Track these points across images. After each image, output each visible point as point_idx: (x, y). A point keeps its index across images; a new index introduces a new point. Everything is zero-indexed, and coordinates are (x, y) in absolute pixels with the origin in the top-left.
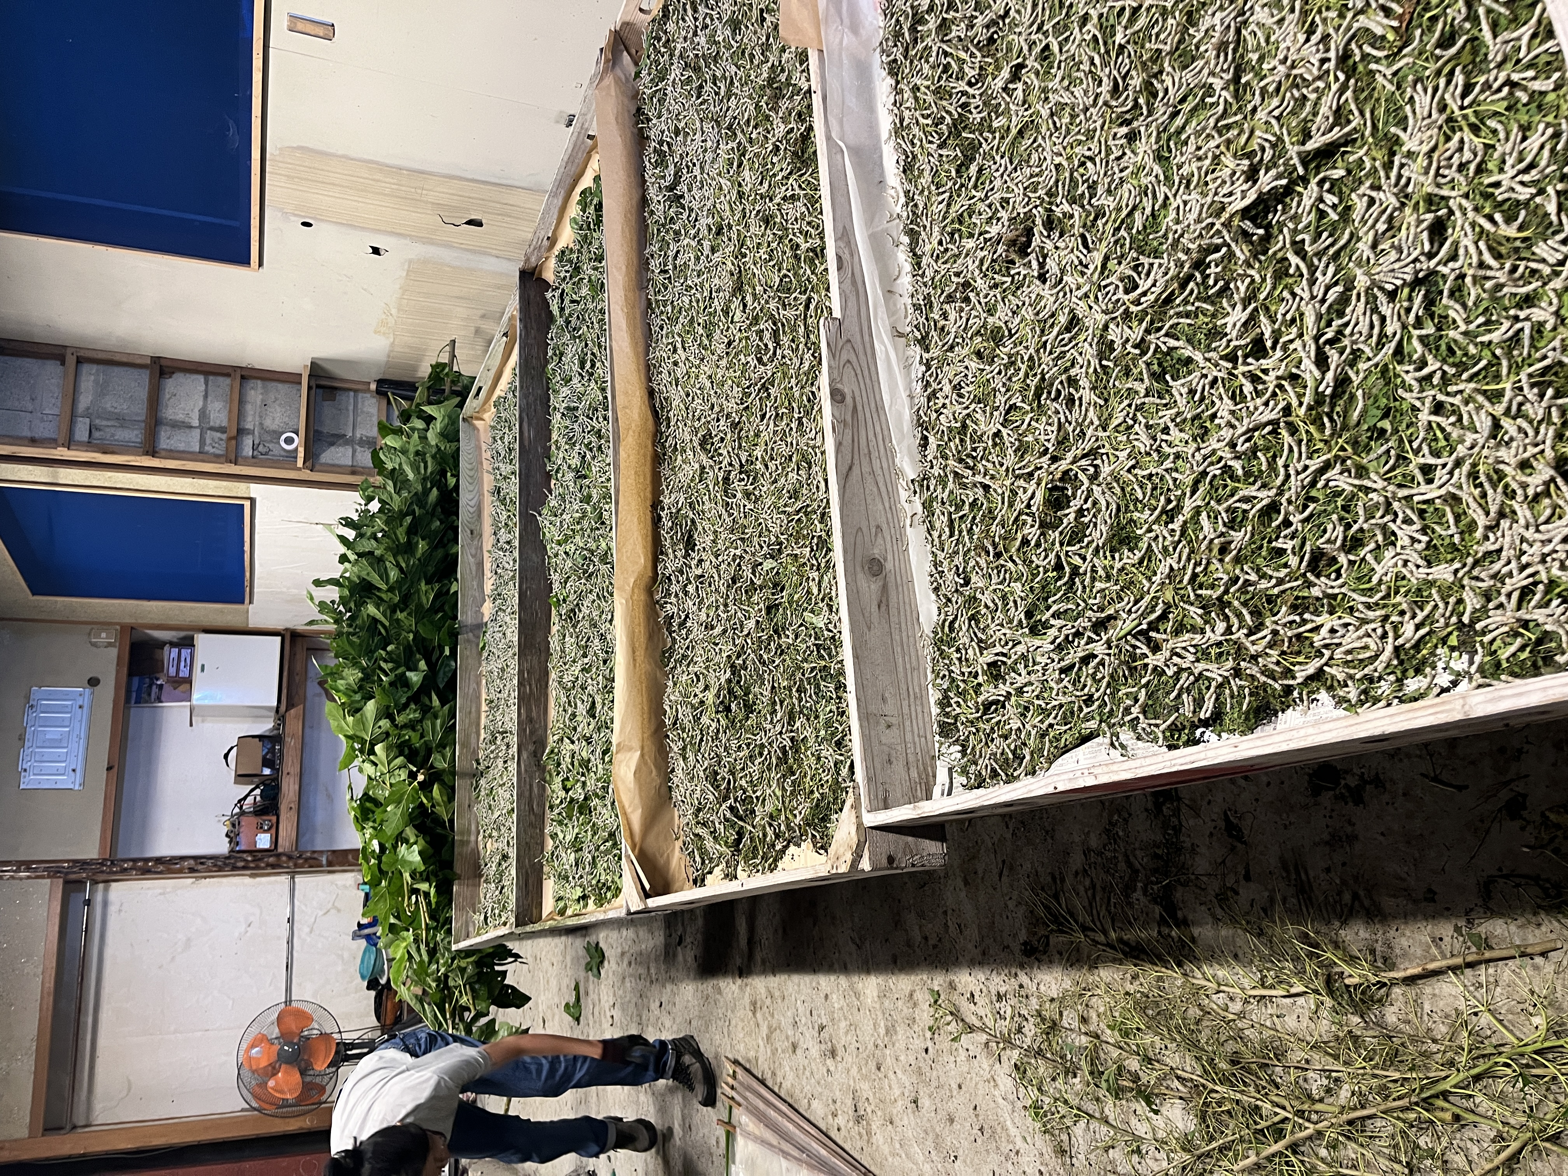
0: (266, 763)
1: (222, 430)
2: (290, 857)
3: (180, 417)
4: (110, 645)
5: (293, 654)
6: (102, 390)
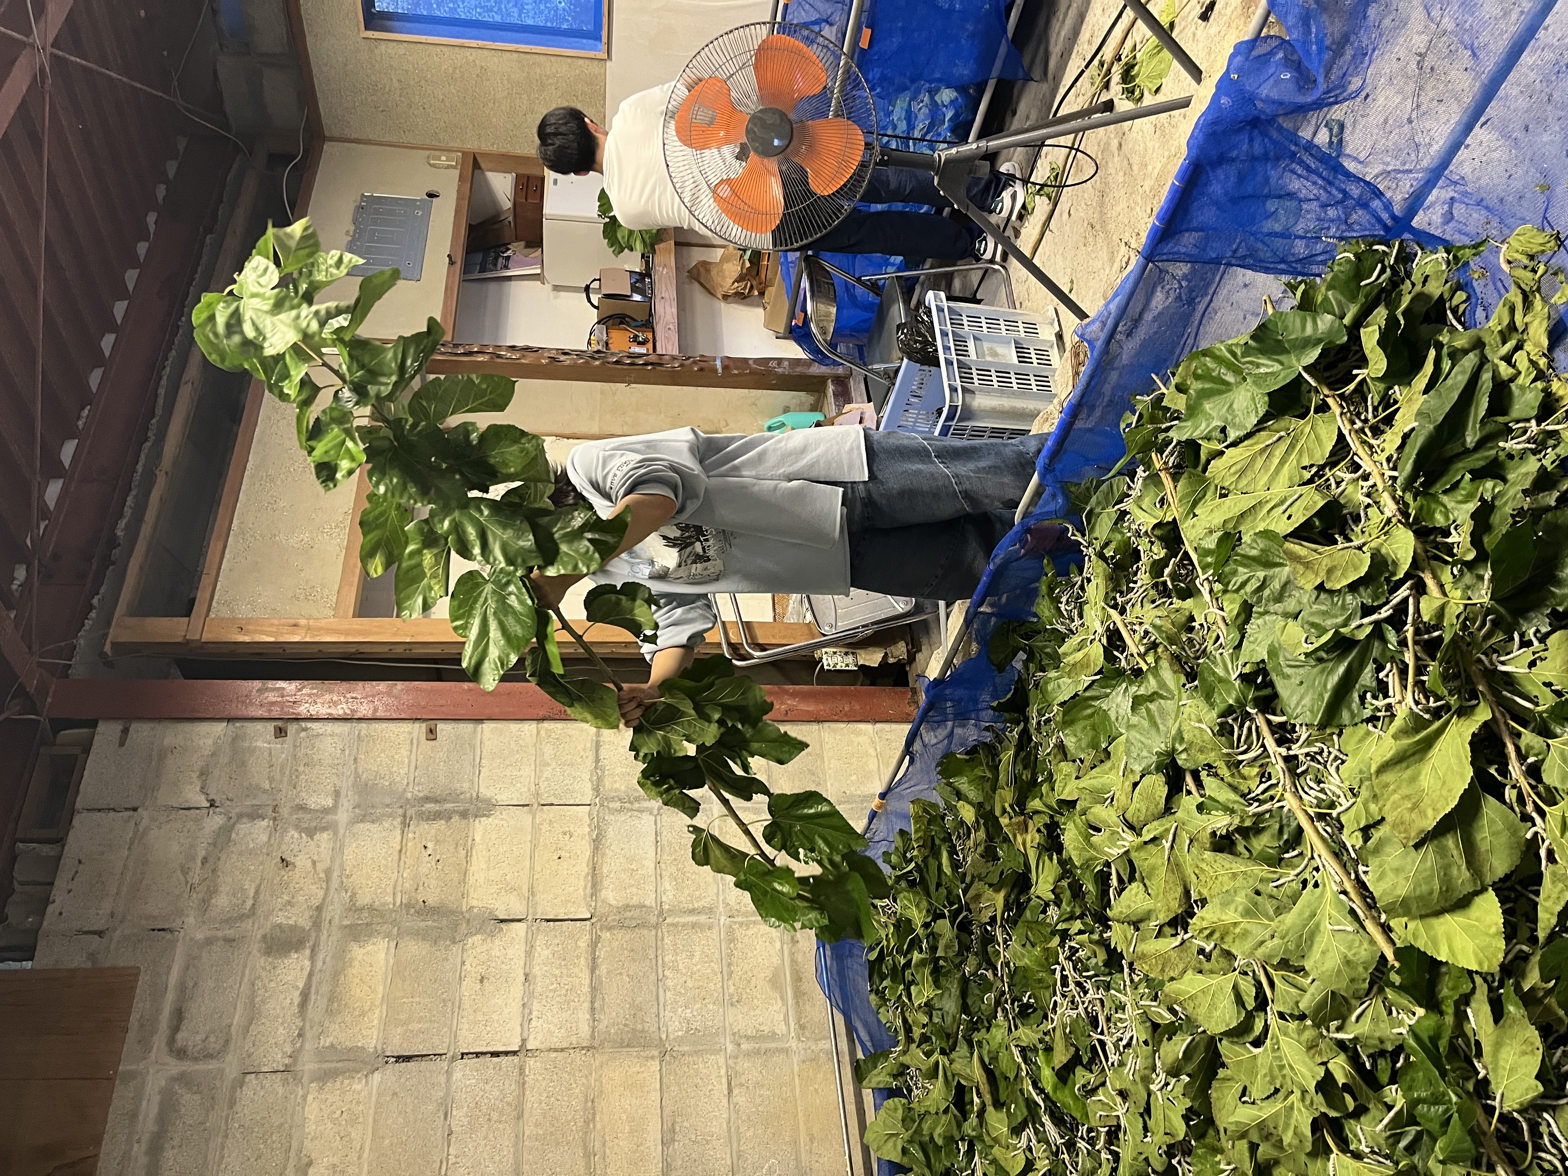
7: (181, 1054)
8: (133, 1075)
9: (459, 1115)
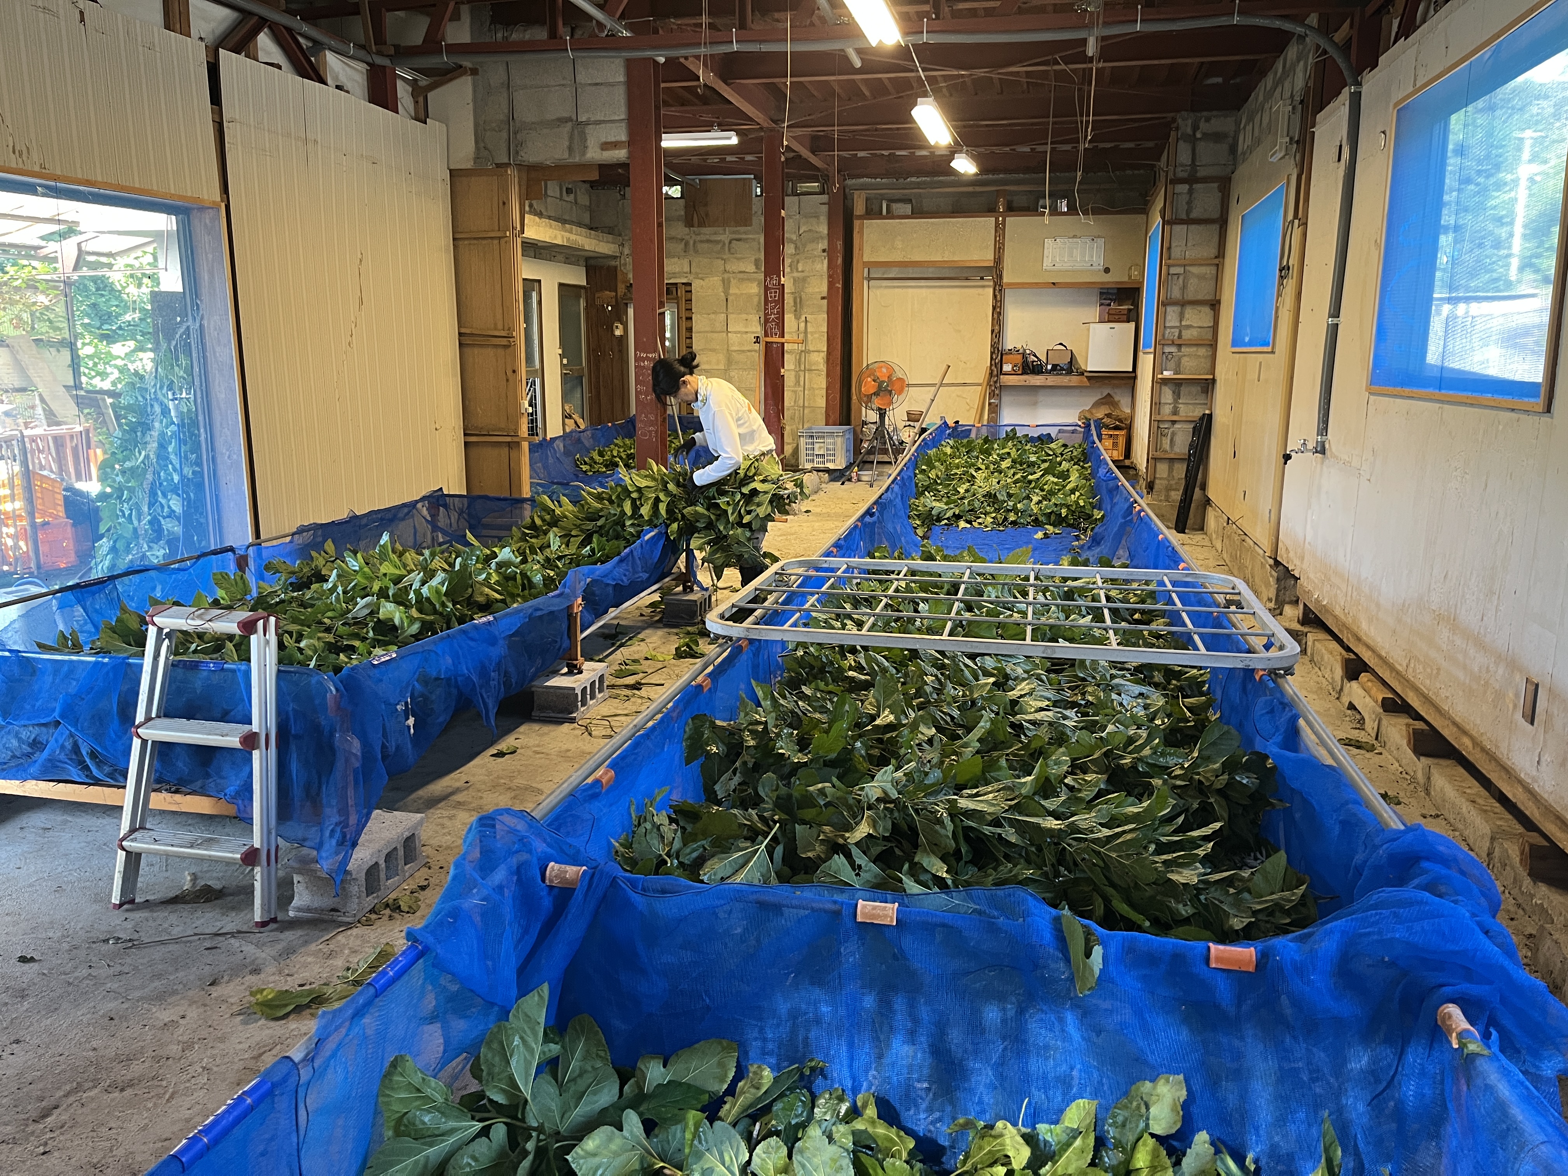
0: (1055, 367)
1: (1180, 337)
2: (996, 382)
3: (1187, 316)
4: (1130, 277)
5: (1122, 378)
6: (1201, 277)
8: (725, 230)
9: (713, 316)
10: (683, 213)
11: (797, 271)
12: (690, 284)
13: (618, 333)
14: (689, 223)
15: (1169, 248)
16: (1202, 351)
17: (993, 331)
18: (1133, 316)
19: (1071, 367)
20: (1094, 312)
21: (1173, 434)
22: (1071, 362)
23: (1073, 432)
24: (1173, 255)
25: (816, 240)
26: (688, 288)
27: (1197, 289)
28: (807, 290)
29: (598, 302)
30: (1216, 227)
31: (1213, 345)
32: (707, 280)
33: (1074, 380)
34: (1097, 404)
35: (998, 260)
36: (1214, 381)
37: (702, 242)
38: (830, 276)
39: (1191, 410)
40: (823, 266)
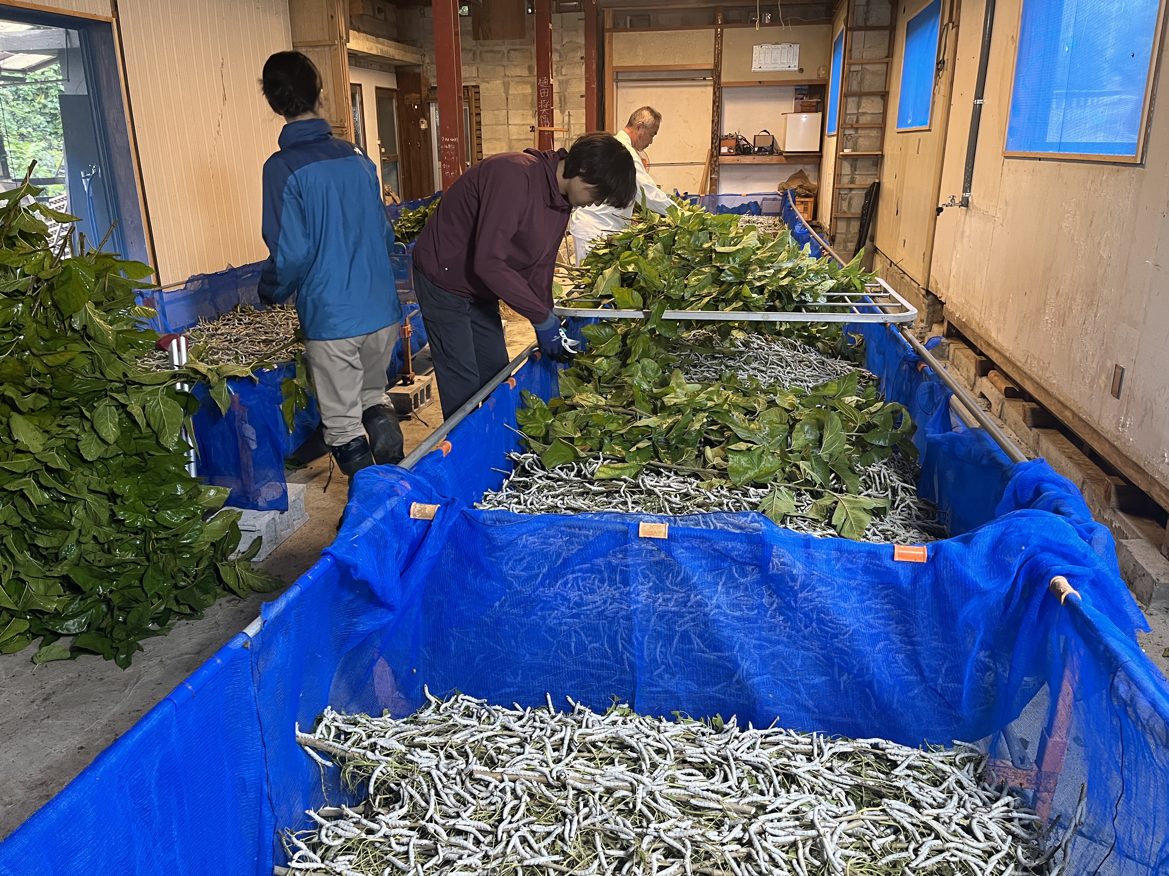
0: (760, 149)
1: (857, 122)
2: (715, 161)
3: (863, 105)
4: (819, 75)
5: (812, 157)
6: (874, 73)
7: (508, 52)
8: (504, 42)
9: (496, 112)
10: (470, 28)
11: (561, 75)
12: (478, 87)
13: (423, 127)
14: (476, 37)
15: (850, 50)
16: (874, 133)
17: (713, 121)
18: (820, 107)
19: (772, 149)
20: (790, 105)
21: (851, 199)
22: (772, 145)
23: (774, 199)
24: (853, 57)
25: (575, 50)
26: (477, 90)
27: (872, 83)
28: (569, 90)
29: (407, 103)
30: (887, 32)
31: (882, 128)
32: (491, 84)
33: (775, 159)
34: (792, 178)
35: (718, 64)
36: (882, 156)
37: (487, 52)
38: (587, 79)
39: (864, 180)
40: (581, 71)
